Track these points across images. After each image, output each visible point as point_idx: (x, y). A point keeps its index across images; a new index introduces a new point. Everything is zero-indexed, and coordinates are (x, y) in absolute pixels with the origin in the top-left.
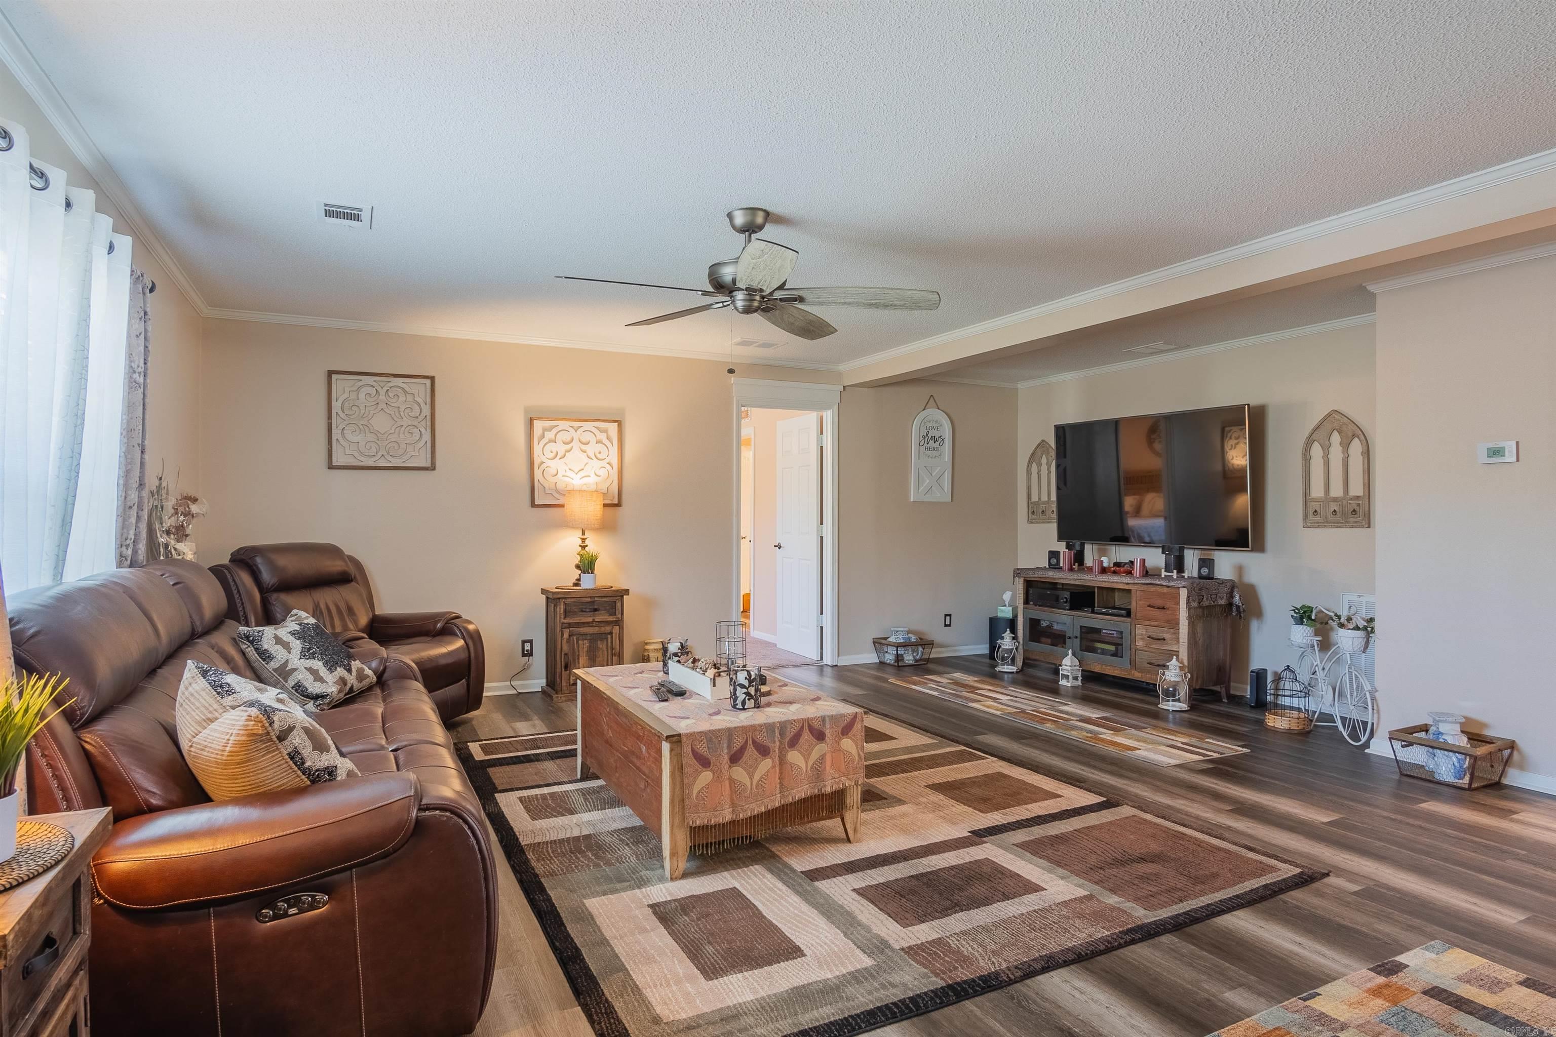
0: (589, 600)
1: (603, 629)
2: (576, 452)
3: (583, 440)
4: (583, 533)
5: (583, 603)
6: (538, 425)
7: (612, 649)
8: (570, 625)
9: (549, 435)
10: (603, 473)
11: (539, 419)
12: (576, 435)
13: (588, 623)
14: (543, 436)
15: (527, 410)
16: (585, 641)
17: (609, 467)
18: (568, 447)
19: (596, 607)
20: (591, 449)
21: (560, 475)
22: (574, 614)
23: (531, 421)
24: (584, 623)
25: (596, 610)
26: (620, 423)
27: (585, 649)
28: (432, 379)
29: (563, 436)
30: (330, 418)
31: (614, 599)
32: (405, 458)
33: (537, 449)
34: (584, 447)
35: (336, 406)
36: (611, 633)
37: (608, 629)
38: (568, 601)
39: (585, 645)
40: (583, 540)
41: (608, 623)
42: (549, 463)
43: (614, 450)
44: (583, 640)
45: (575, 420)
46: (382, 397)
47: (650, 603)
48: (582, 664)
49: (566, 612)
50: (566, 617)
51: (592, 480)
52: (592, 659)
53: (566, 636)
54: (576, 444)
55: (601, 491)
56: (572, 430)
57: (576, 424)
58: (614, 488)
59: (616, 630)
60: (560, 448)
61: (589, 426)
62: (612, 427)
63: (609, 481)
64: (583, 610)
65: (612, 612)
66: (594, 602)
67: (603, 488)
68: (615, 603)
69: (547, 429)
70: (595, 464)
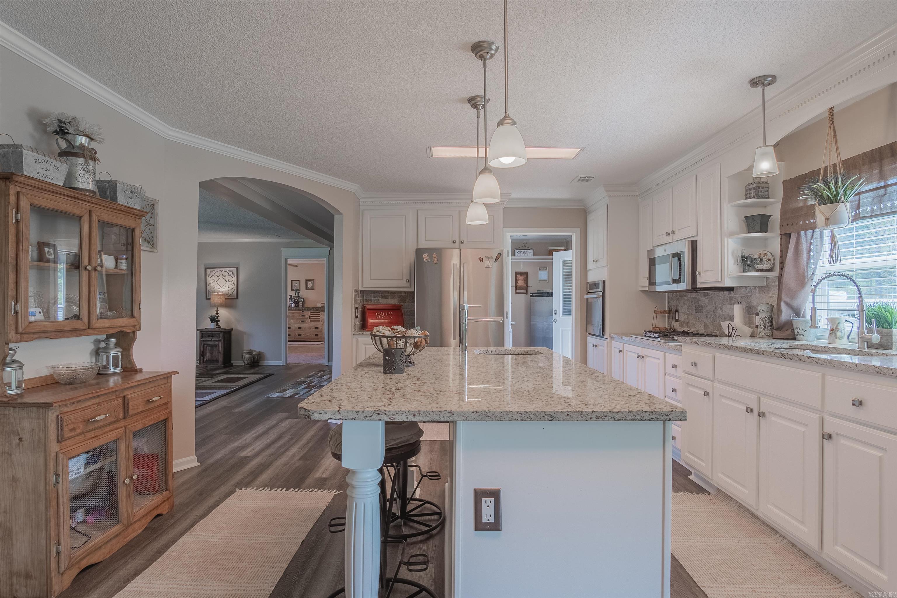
1: (215, 343)
2: (221, 279)
3: (224, 275)
4: (217, 309)
5: (209, 334)
6: (208, 270)
7: (219, 351)
8: (204, 341)
9: (212, 274)
10: (231, 287)
11: (209, 268)
12: (221, 273)
14: (210, 274)
15: (205, 265)
17: (233, 284)
18: (219, 278)
20: (227, 278)
21: (216, 288)
22: (206, 337)
23: (206, 269)
24: (209, 341)
25: (212, 336)
26: (237, 269)
27: (209, 350)
29: (217, 274)
33: (208, 278)
34: (224, 278)
36: (218, 345)
37: (217, 343)
38: (203, 333)
39: (209, 348)
40: (217, 311)
41: (217, 341)
42: (212, 284)
43: (235, 278)
44: (209, 346)
48: (208, 355)
49: (202, 336)
50: (202, 338)
51: (227, 289)
52: (212, 353)
53: (202, 345)
54: (221, 277)
55: (230, 293)
56: (220, 272)
57: (221, 269)
58: (235, 292)
59: (220, 344)
60: (216, 278)
61: (226, 270)
62: (234, 270)
63: (233, 290)
64: (209, 336)
65: (219, 337)
66: (212, 333)
67: (231, 292)
68: (219, 334)
69: (211, 272)
70: (228, 284)
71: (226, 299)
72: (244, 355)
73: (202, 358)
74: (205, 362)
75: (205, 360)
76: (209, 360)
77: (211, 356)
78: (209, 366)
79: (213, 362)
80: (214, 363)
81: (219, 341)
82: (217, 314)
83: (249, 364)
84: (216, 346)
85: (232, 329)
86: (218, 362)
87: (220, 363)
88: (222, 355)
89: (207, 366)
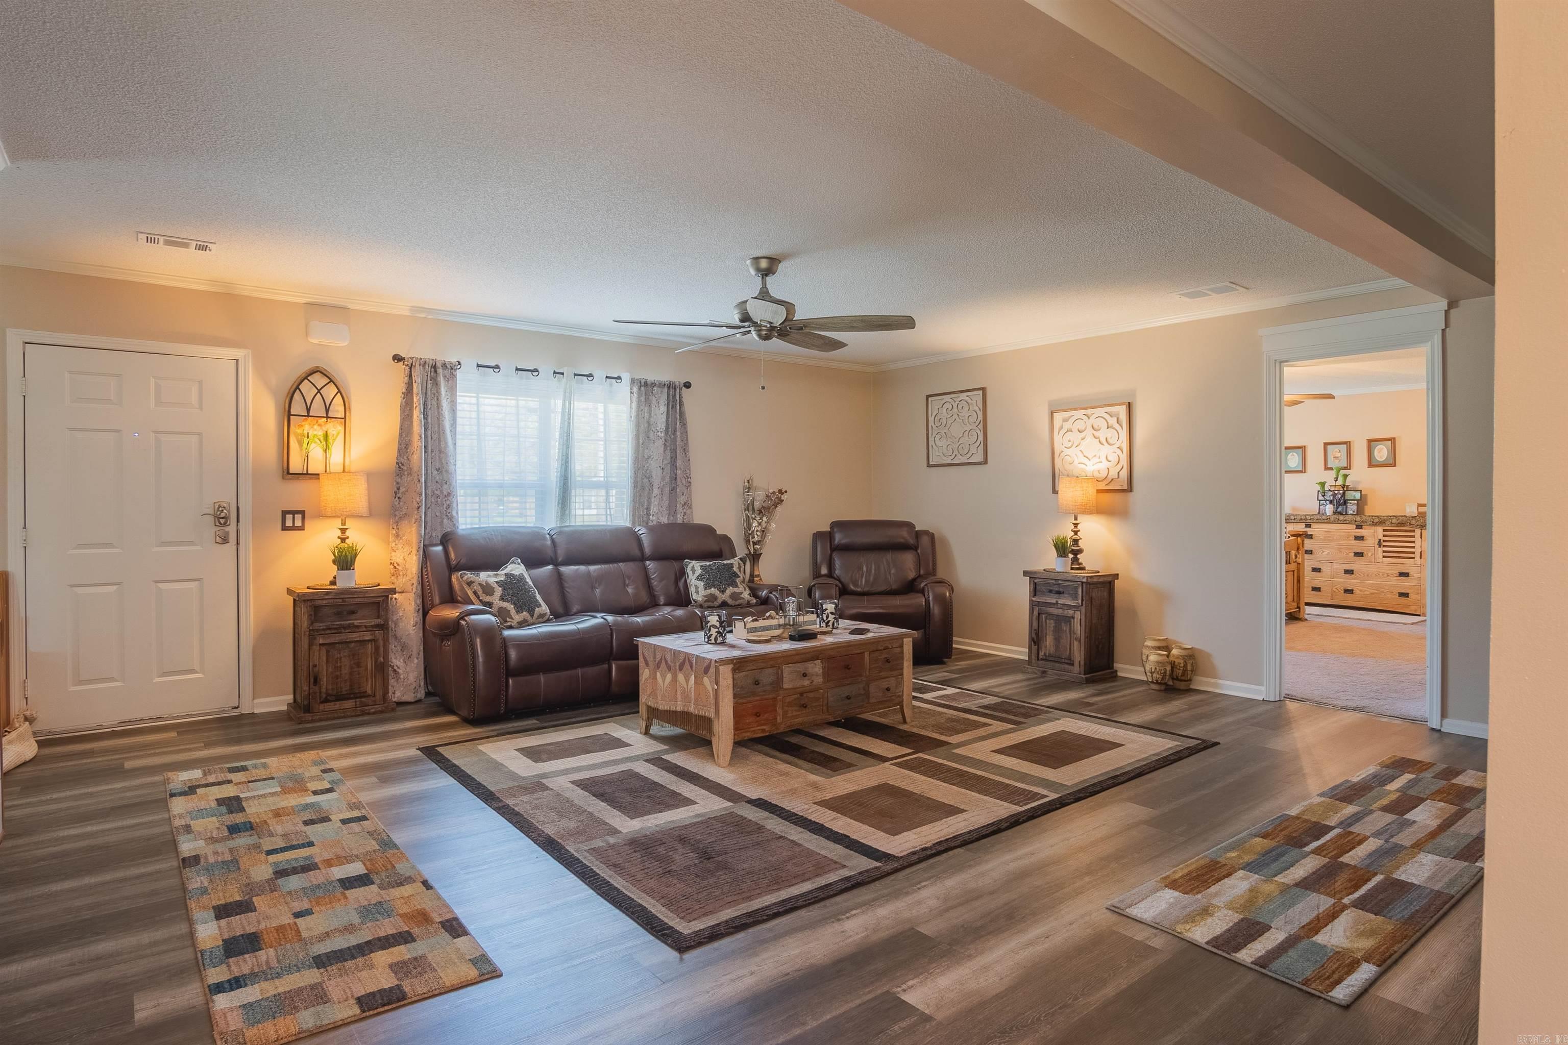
0: (1054, 582)
1: (1066, 612)
2: (1090, 439)
3: (1096, 427)
4: (1076, 519)
5: (1050, 585)
6: (1058, 417)
7: (1074, 634)
8: (1039, 604)
9: (1067, 426)
10: (1113, 458)
11: (1058, 411)
12: (1089, 423)
13: (1054, 604)
14: (1061, 428)
15: (1051, 404)
16: (1052, 621)
17: (1119, 452)
18: (1083, 435)
19: (1061, 590)
20: (1102, 435)
21: (1076, 462)
22: (1043, 593)
23: (1052, 413)
24: (1050, 603)
25: (1059, 593)
26: (1130, 408)
27: (1052, 629)
28: (983, 389)
29: (1080, 425)
30: (928, 430)
31: (1076, 584)
32: (969, 455)
33: (1057, 438)
34: (1096, 433)
35: (931, 419)
36: (1073, 618)
37: (1071, 612)
38: (1037, 581)
39: (1051, 624)
40: (1076, 525)
41: (1070, 607)
42: (1067, 452)
43: (1124, 433)
44: (1050, 619)
45: (1086, 408)
46: (955, 410)
47: (1162, 597)
48: (1049, 642)
49: (1035, 590)
50: (1035, 595)
51: (1104, 465)
52: (1057, 640)
53: (1036, 613)
54: (1090, 431)
55: (1110, 477)
56: (1085, 418)
57: (1089, 412)
58: (1124, 474)
59: (1078, 615)
60: (1075, 437)
61: (1100, 412)
62: (1122, 411)
63: (1119, 467)
64: (1050, 591)
65: (1075, 597)
66: (1059, 585)
67: (1113, 473)
68: (1076, 588)
69: (1065, 420)
70: (1106, 450)
71: (1099, 491)
72: (1145, 651)
73: (1034, 648)
74: (1042, 659)
75: (1041, 654)
76: (1050, 655)
77: (1057, 647)
78: (1050, 672)
79: (1061, 663)
80: (1062, 666)
81: (1076, 608)
82: (1076, 533)
83: (1157, 683)
84: (1069, 620)
85: (1116, 576)
86: (1073, 665)
87: (1076, 668)
88: (1083, 648)
89: (1044, 672)
